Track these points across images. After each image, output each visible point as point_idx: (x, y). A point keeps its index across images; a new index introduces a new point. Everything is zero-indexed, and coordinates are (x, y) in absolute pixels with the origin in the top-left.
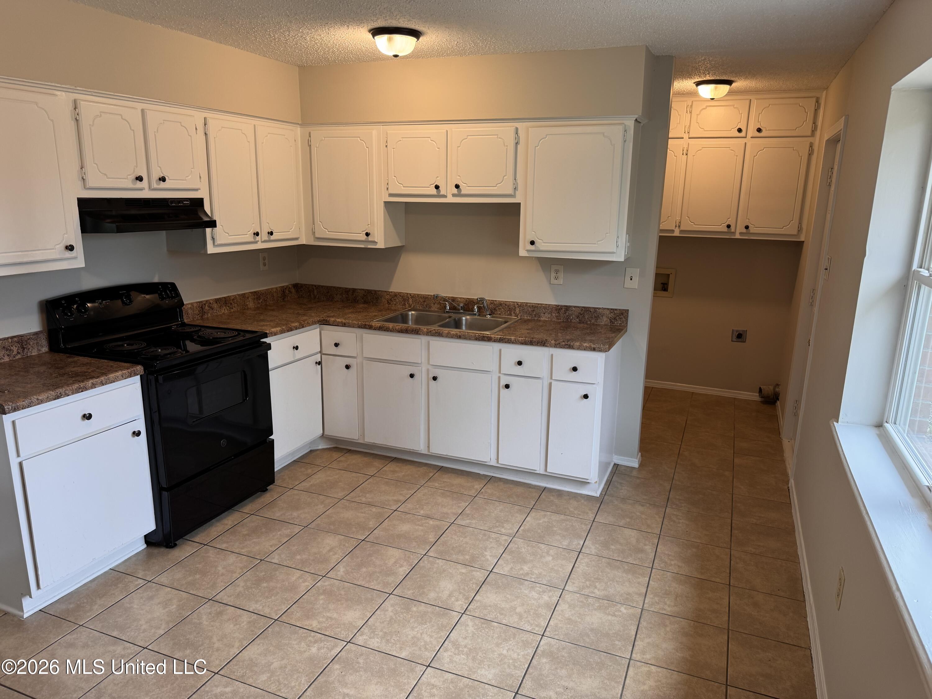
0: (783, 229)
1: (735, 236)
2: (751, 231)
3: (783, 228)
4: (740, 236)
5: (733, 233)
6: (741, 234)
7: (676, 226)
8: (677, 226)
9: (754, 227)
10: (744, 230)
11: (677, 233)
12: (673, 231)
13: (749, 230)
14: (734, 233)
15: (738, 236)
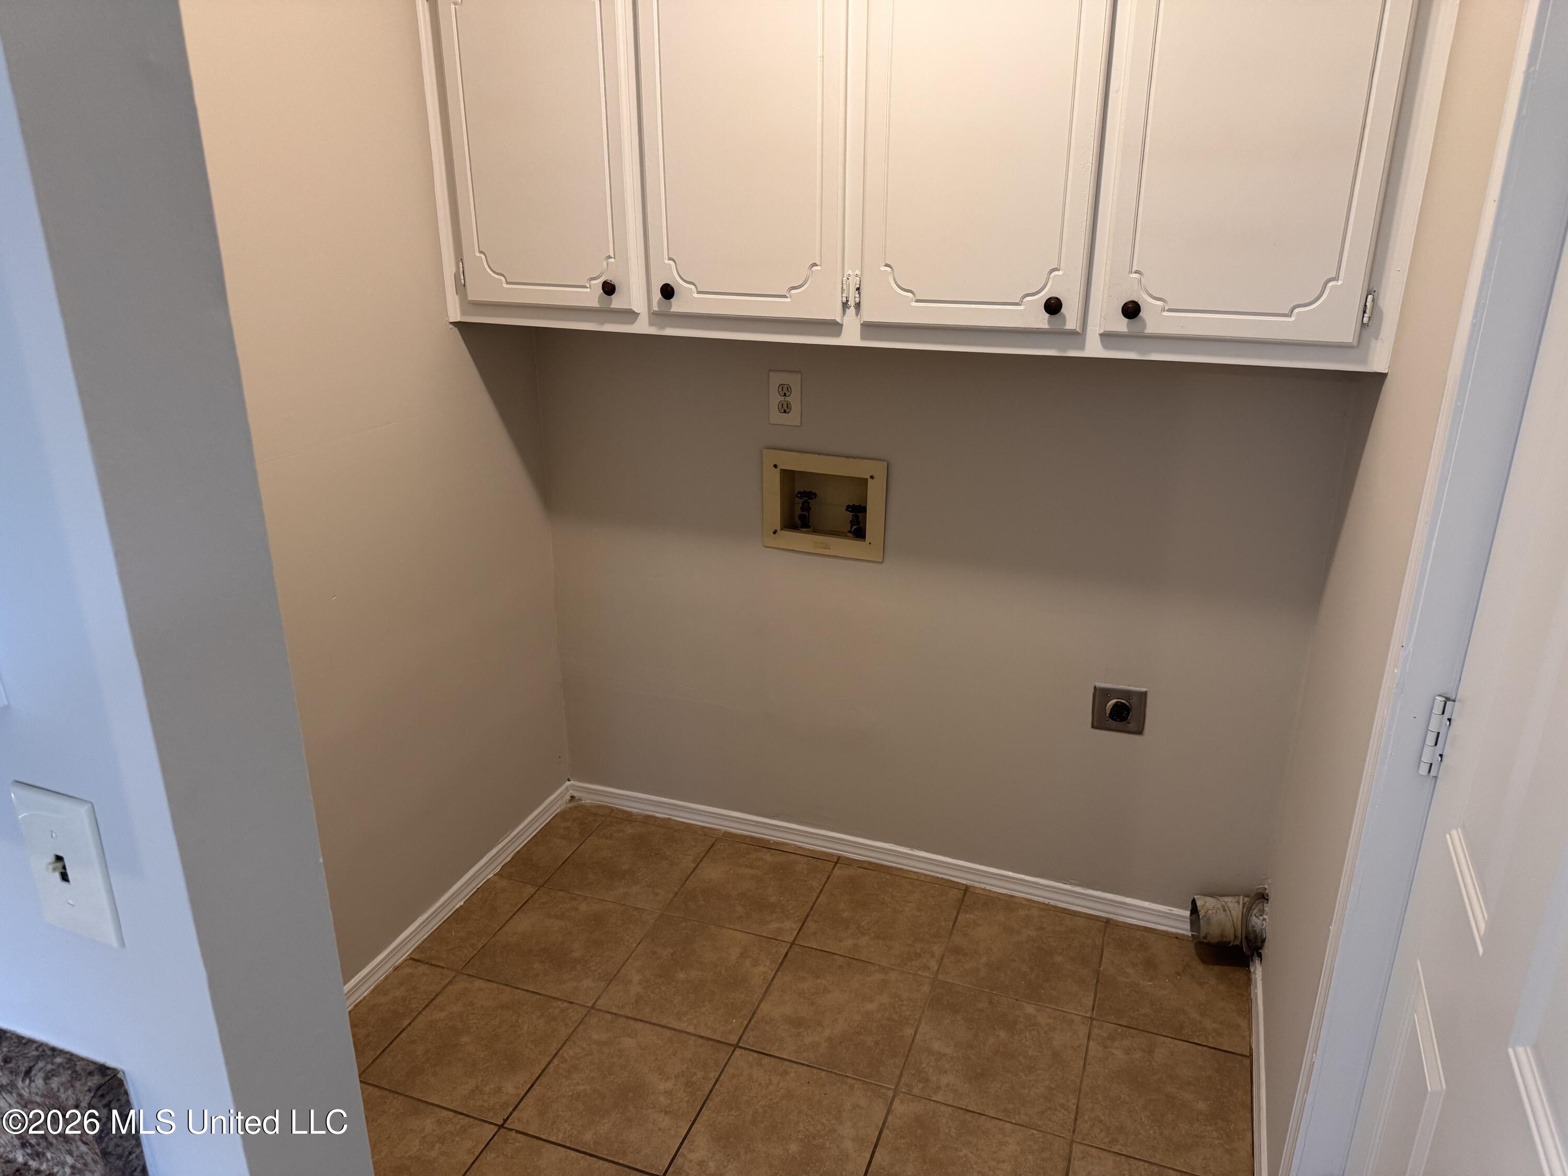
0: (1292, 319)
1: (1082, 347)
2: (1150, 329)
3: (1289, 315)
4: (1106, 346)
5: (1073, 333)
6: (1107, 337)
7: (845, 305)
8: (851, 303)
9: (1163, 310)
10: (1121, 325)
11: (851, 337)
12: (834, 327)
13: (1143, 321)
14: (1078, 336)
15: (1093, 349)
